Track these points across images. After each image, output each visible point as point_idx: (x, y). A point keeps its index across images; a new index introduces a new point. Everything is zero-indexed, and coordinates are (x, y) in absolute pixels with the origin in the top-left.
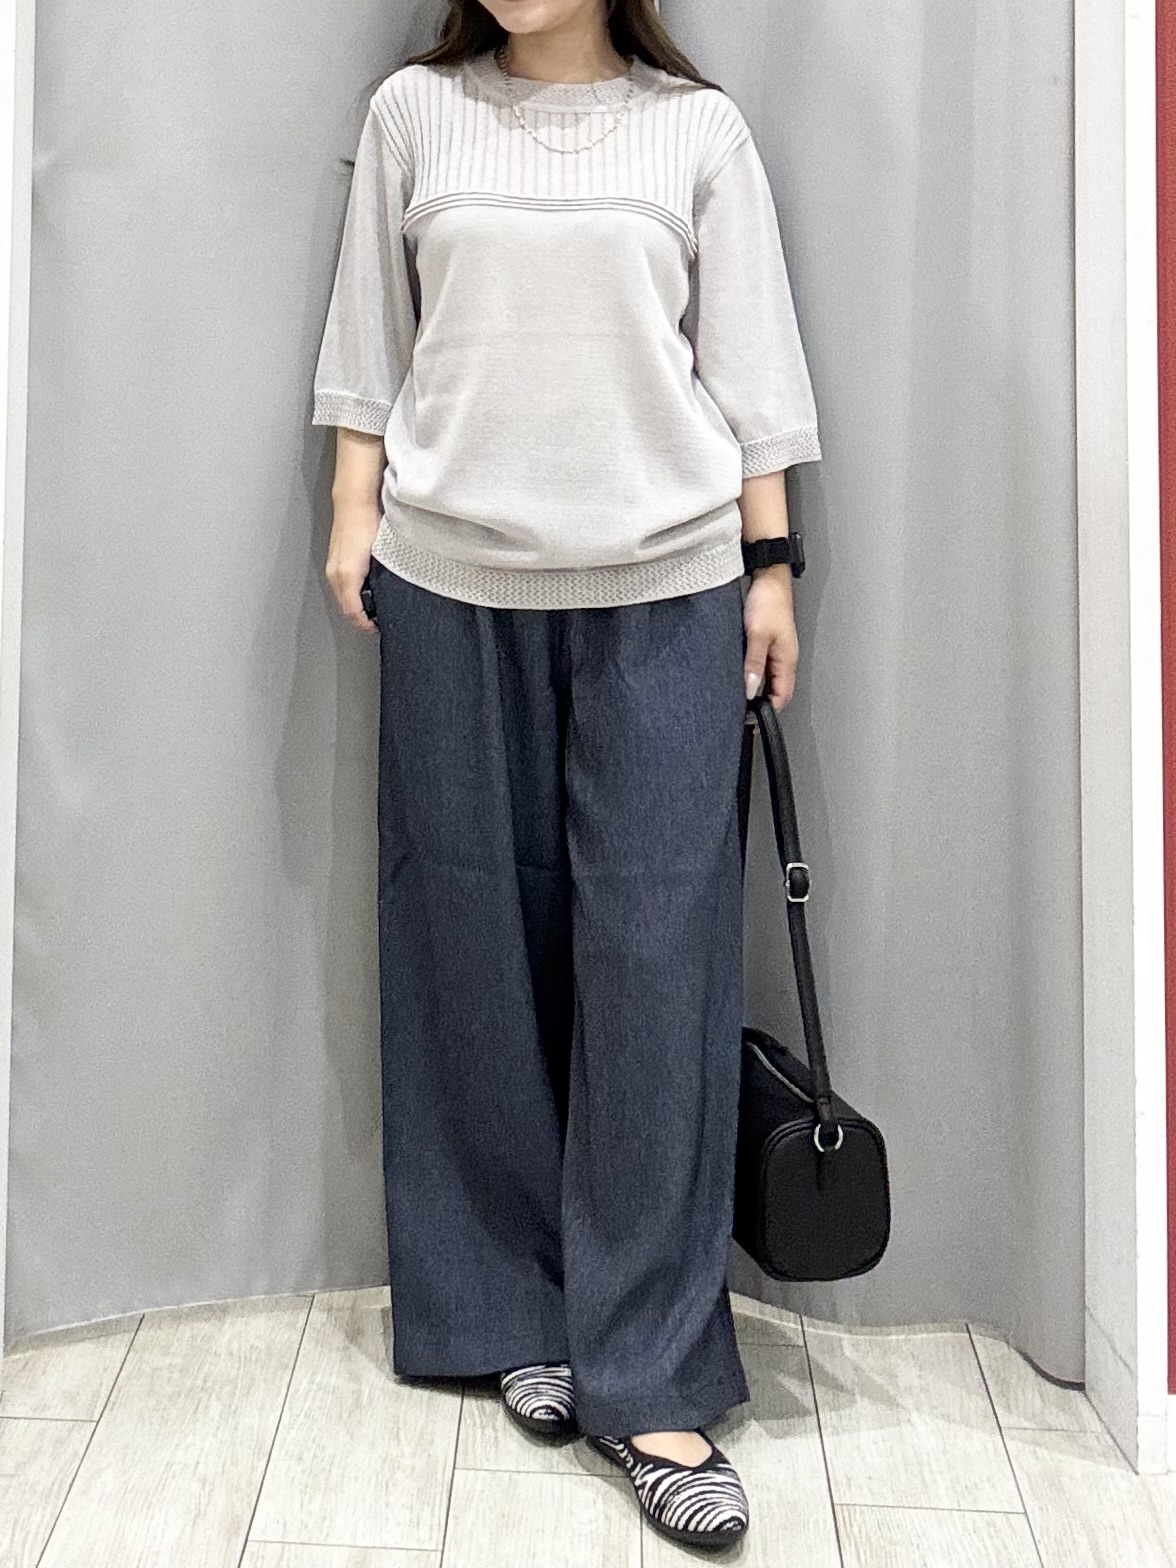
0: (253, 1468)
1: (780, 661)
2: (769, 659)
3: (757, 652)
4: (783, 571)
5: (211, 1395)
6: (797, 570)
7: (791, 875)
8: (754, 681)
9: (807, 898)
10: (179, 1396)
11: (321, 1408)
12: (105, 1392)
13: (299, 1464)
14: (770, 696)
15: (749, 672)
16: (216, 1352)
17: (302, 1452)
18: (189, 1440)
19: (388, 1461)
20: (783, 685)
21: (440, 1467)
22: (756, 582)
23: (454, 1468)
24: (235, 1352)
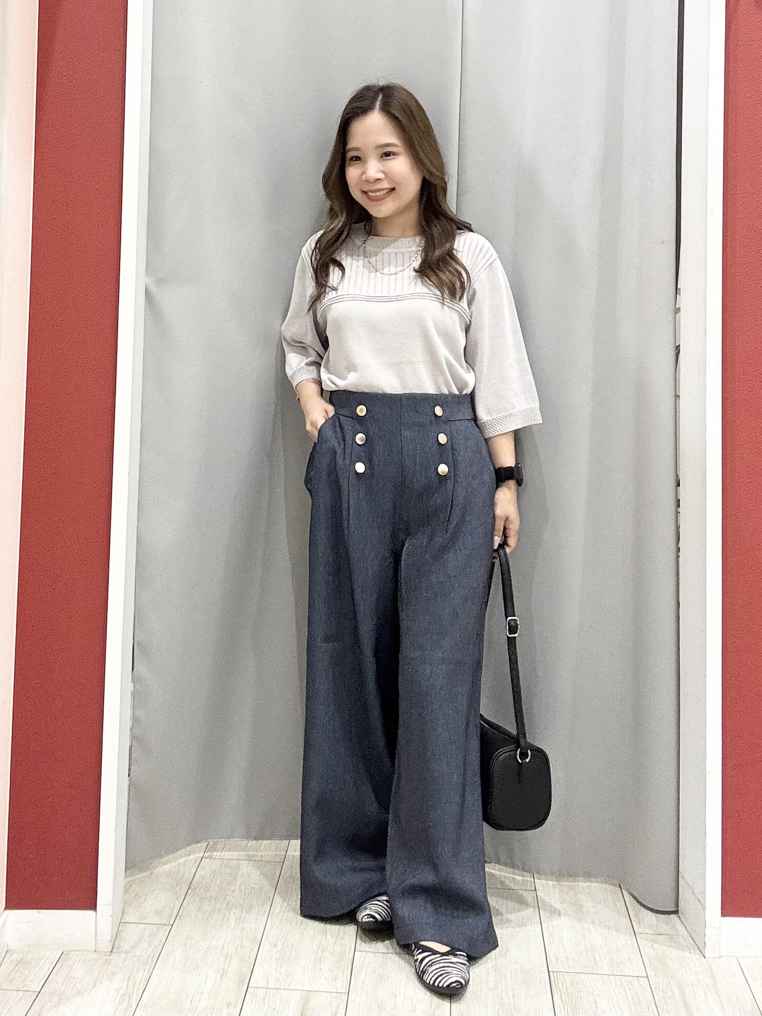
0: (252, 950)
1: (510, 529)
2: (505, 529)
3: (499, 526)
4: (512, 483)
5: (230, 912)
6: (519, 483)
7: (509, 623)
8: (497, 540)
9: (517, 635)
10: (214, 912)
11: (286, 920)
12: (176, 911)
13: (275, 948)
14: (505, 547)
15: (495, 535)
16: (233, 890)
17: (278, 942)
18: (219, 935)
19: (321, 947)
20: (512, 541)
21: (347, 950)
22: (499, 489)
23: (355, 951)
24: (243, 890)
